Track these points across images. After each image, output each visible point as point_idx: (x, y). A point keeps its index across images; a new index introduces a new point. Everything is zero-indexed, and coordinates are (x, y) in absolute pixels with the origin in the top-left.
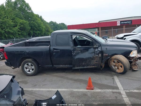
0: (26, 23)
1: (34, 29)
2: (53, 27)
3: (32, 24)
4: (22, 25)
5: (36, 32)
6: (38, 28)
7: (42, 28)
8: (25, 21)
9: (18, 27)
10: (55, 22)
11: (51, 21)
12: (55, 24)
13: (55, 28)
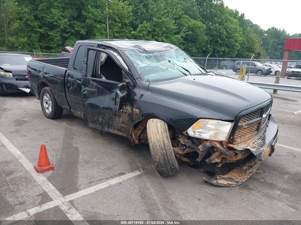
0: (200, 27)
1: (217, 42)
2: (274, 42)
3: (215, 30)
4: (190, 32)
5: (219, 49)
6: (226, 39)
7: (236, 41)
8: (199, 23)
9: (182, 34)
10: (281, 30)
11: (273, 28)
12: (280, 36)
13: (277, 45)
